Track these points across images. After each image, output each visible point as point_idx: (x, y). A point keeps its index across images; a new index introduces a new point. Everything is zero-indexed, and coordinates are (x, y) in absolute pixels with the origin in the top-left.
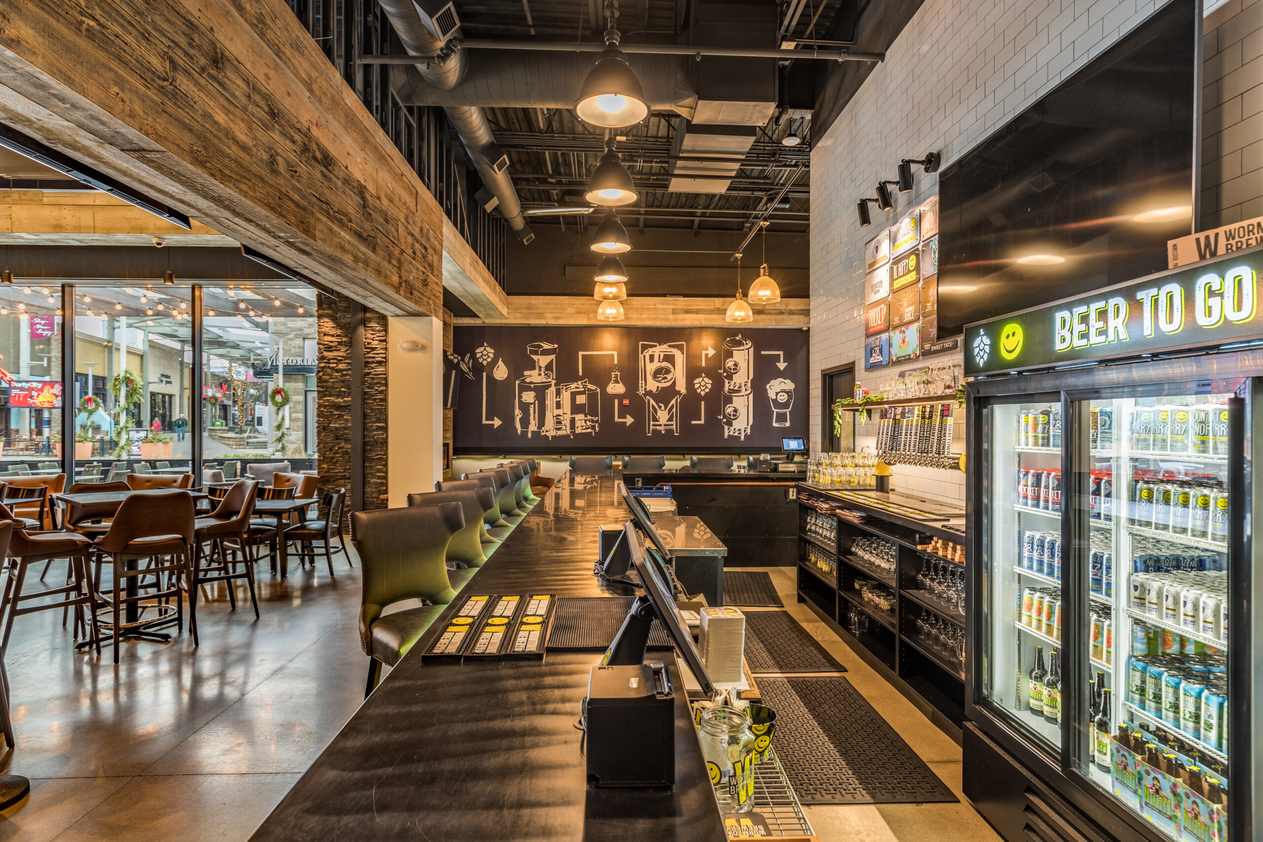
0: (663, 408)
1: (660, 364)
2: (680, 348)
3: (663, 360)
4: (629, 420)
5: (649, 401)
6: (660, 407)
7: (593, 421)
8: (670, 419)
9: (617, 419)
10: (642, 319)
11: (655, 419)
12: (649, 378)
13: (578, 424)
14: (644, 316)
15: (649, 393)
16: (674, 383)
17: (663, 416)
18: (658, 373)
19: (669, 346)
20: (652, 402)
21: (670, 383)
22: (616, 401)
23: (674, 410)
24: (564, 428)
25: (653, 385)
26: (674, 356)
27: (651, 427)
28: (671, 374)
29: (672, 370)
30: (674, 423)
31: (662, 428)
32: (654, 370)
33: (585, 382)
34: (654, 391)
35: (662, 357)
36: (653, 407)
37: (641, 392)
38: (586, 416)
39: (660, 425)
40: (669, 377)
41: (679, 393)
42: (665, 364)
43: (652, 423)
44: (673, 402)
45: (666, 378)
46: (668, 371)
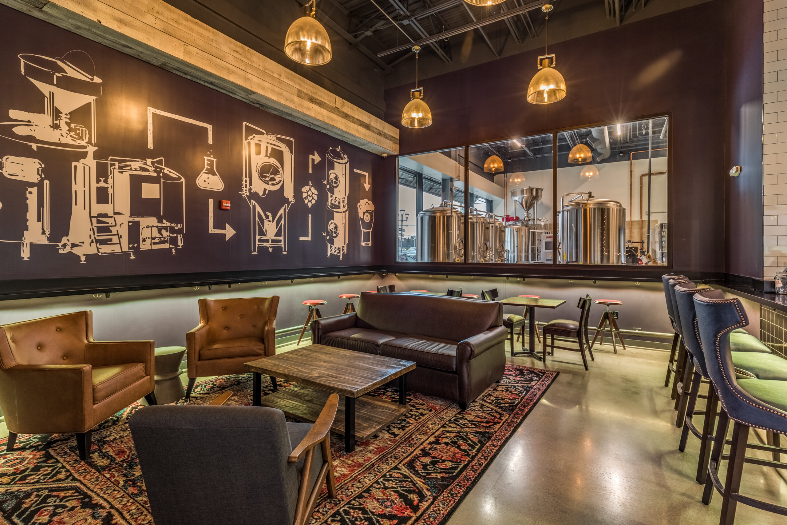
0: (270, 218)
2: (289, 145)
3: (271, 156)
4: (229, 232)
5: (254, 206)
6: (267, 217)
7: (172, 231)
8: (278, 234)
9: (211, 230)
11: (262, 233)
12: (255, 175)
13: (145, 233)
16: (283, 187)
17: (270, 228)
18: (266, 171)
19: (278, 139)
20: (258, 209)
21: (277, 187)
22: (211, 201)
23: (283, 221)
24: (115, 239)
25: (258, 186)
26: (282, 152)
27: (257, 243)
28: (280, 176)
29: (280, 170)
30: (282, 238)
31: (269, 245)
32: (260, 165)
33: (160, 162)
34: (261, 194)
35: (269, 151)
36: (260, 215)
37: (245, 193)
38: (160, 221)
39: (267, 241)
40: (278, 178)
41: (287, 201)
42: (273, 161)
43: (258, 237)
44: (282, 211)
45: (274, 180)
46: (276, 172)
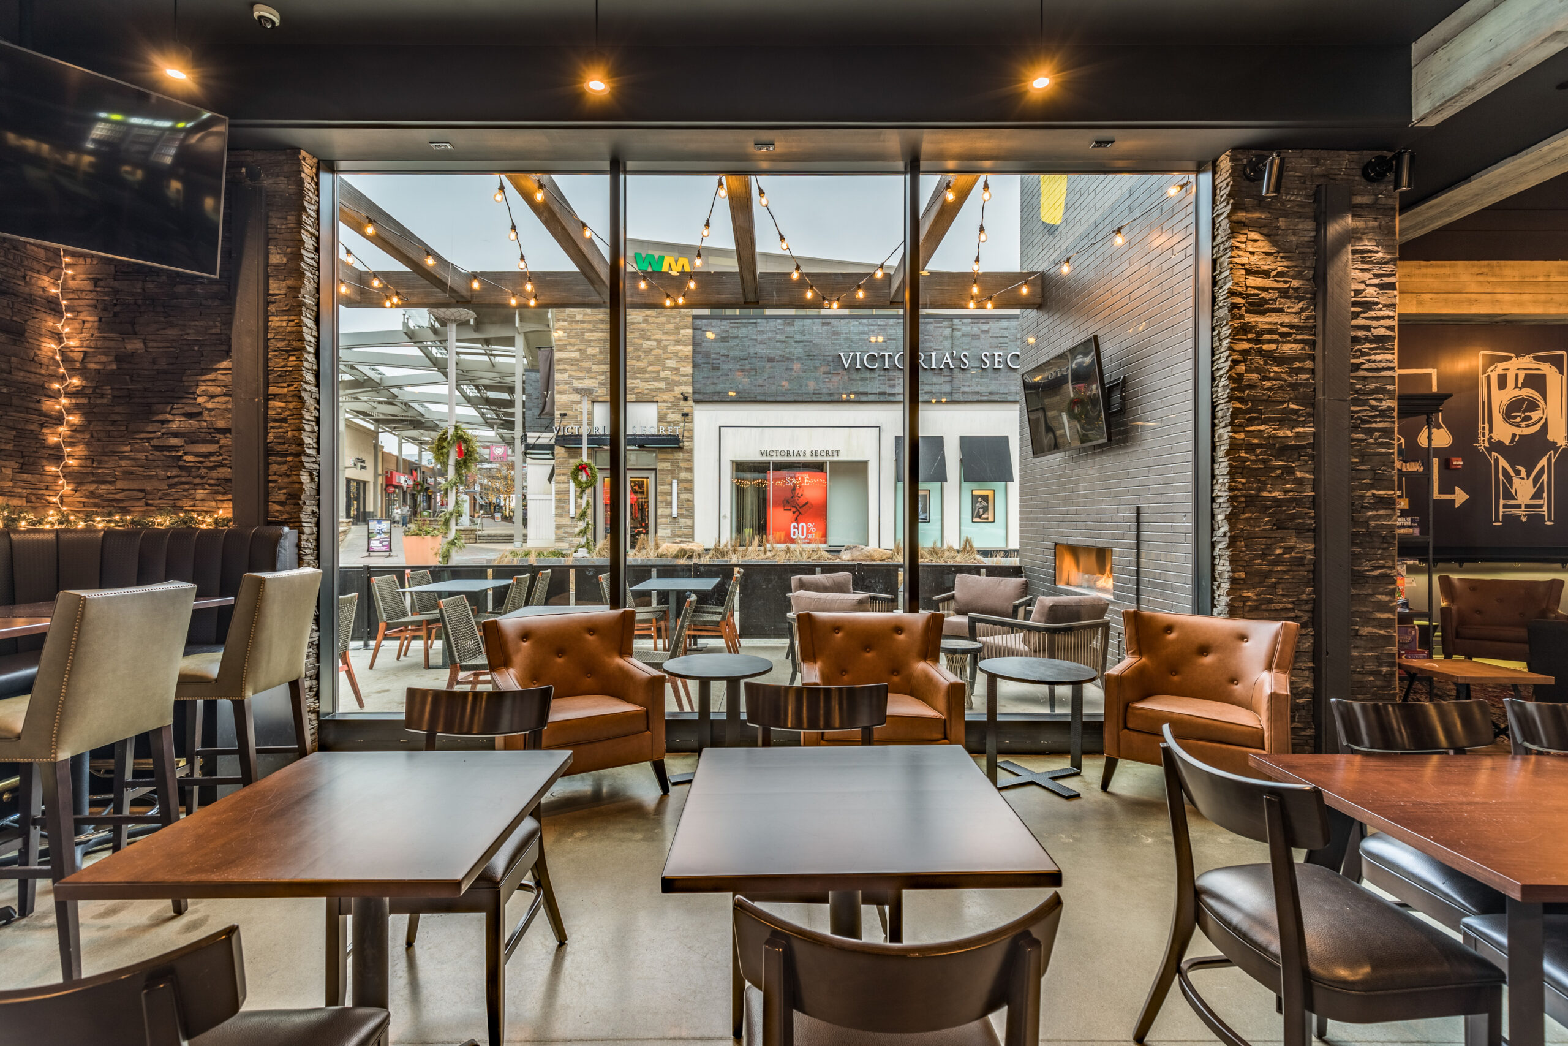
0: (1523, 474)
1: (1517, 393)
2: (1557, 362)
3: (1524, 385)
4: (1460, 497)
5: (1496, 461)
6: (1518, 473)
8: (1537, 495)
9: (1436, 495)
10: (1520, 304)
11: (1509, 495)
12: (1498, 418)
14: (1526, 297)
15: (1497, 446)
16: (1545, 427)
17: (1523, 489)
18: (1516, 409)
19: (1535, 358)
20: (1503, 462)
21: (1536, 428)
22: (1436, 461)
23: (1545, 477)
25: (1503, 432)
26: (1544, 375)
27: (1501, 510)
28: (1539, 411)
29: (1541, 403)
30: (1544, 502)
31: (1521, 512)
32: (1506, 402)
34: (1507, 442)
35: (1521, 380)
36: (1505, 472)
37: (1483, 444)
39: (1519, 506)
40: (1535, 416)
41: (1553, 446)
42: (1527, 392)
43: (1502, 502)
44: (1543, 462)
45: (1530, 418)
46: (1533, 406)
